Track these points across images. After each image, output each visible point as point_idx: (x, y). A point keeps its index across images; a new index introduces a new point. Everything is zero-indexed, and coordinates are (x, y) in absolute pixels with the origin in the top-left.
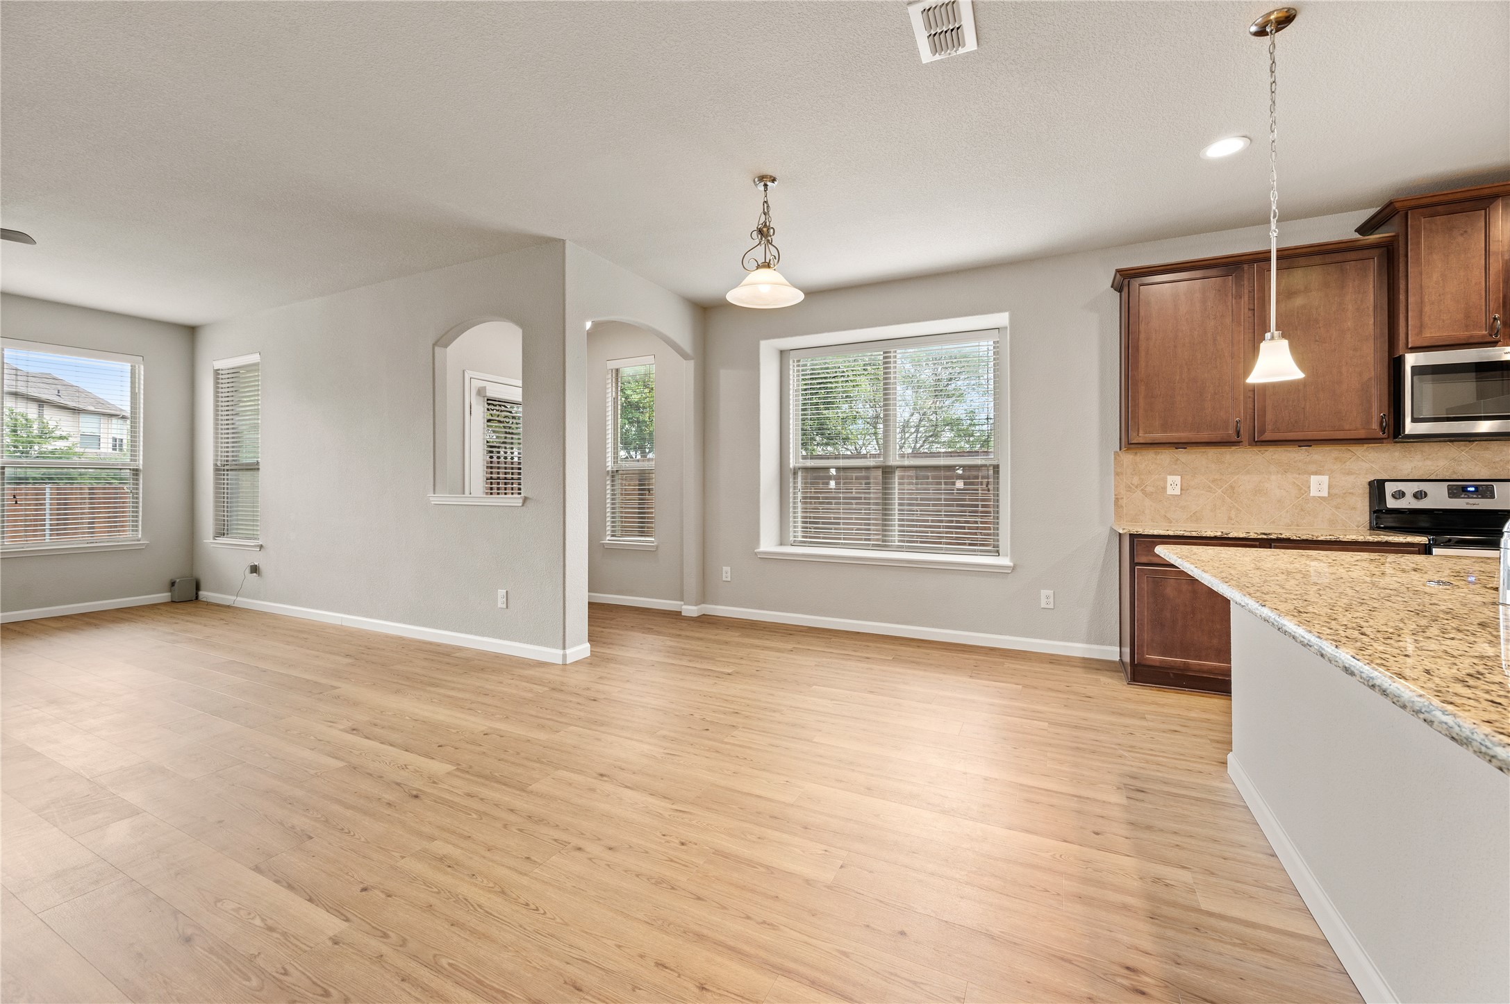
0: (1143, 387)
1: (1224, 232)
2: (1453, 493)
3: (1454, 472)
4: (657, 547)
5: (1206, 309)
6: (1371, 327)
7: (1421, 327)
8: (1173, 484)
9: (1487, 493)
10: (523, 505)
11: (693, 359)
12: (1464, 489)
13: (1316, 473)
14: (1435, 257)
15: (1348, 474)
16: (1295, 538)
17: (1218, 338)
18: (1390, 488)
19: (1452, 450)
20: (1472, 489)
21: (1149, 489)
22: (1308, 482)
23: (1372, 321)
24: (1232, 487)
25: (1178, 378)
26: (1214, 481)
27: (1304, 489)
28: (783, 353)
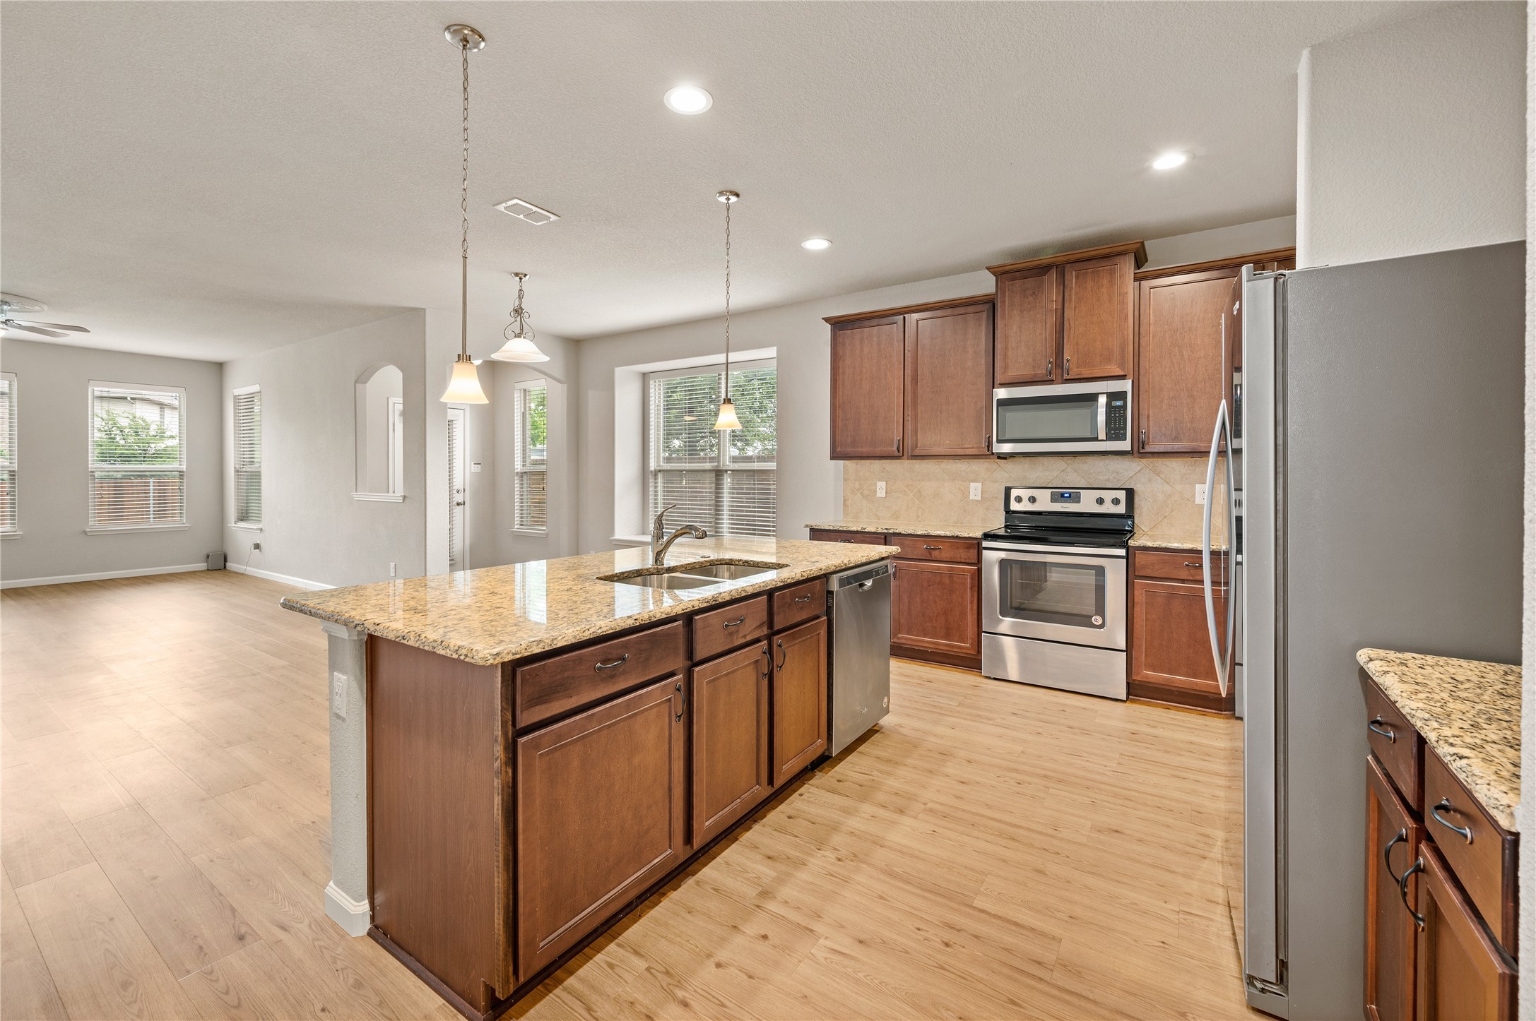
0: (840, 412)
1: (916, 283)
2: (1053, 499)
3: (1064, 482)
4: (547, 534)
5: (880, 351)
6: (983, 366)
7: (1006, 368)
8: (881, 489)
9: (1077, 499)
10: (403, 502)
11: (566, 383)
12: (1062, 495)
13: (974, 481)
14: (1015, 312)
15: (995, 482)
16: (904, 533)
17: (888, 373)
18: (1014, 493)
19: (1060, 463)
20: (1068, 495)
21: (866, 492)
22: (969, 487)
23: (983, 361)
24: (919, 492)
25: (862, 404)
26: (908, 486)
27: (965, 493)
28: (645, 376)
